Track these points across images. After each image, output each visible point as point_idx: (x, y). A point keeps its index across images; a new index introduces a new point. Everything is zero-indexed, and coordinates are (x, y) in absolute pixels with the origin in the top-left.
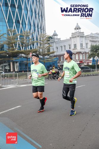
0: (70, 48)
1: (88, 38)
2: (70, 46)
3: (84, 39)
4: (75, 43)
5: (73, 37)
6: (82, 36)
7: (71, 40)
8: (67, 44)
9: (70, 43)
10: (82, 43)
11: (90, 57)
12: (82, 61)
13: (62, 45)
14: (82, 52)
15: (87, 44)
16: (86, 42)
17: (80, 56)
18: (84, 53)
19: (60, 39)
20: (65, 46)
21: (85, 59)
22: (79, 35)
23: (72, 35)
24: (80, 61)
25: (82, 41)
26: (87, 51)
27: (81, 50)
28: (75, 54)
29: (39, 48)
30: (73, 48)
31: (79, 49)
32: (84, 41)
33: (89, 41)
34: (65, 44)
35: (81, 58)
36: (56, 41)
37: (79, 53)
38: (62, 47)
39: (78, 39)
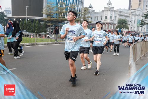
0: (102, 19)
1: (117, 12)
2: (102, 17)
3: (114, 13)
4: (106, 16)
5: (105, 11)
6: (112, 10)
7: (103, 13)
8: (99, 16)
9: (102, 15)
10: (111, 16)
11: (117, 28)
12: (110, 30)
13: (96, 16)
14: (111, 23)
15: (115, 17)
16: (115, 16)
17: (109, 26)
18: (112, 24)
19: (94, 10)
20: (98, 17)
21: (112, 29)
22: (110, 9)
23: (104, 9)
24: (108, 30)
25: (112, 15)
26: (115, 23)
27: (110, 22)
28: (105, 24)
29: (81, 18)
30: (104, 19)
31: (108, 20)
32: (113, 15)
33: (117, 15)
34: (98, 16)
35: (110, 28)
36: (91, 12)
37: (108, 24)
38: (95, 17)
39: (109, 12)
